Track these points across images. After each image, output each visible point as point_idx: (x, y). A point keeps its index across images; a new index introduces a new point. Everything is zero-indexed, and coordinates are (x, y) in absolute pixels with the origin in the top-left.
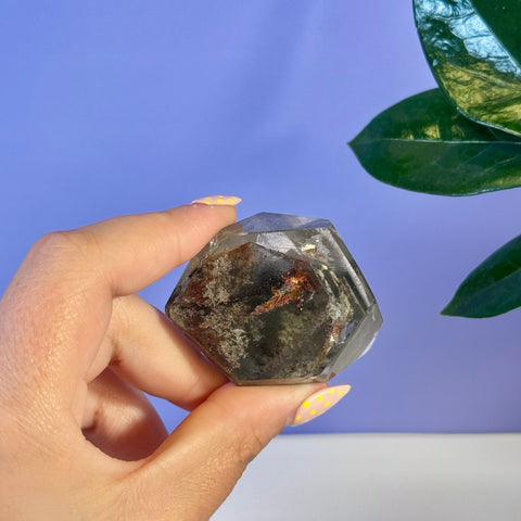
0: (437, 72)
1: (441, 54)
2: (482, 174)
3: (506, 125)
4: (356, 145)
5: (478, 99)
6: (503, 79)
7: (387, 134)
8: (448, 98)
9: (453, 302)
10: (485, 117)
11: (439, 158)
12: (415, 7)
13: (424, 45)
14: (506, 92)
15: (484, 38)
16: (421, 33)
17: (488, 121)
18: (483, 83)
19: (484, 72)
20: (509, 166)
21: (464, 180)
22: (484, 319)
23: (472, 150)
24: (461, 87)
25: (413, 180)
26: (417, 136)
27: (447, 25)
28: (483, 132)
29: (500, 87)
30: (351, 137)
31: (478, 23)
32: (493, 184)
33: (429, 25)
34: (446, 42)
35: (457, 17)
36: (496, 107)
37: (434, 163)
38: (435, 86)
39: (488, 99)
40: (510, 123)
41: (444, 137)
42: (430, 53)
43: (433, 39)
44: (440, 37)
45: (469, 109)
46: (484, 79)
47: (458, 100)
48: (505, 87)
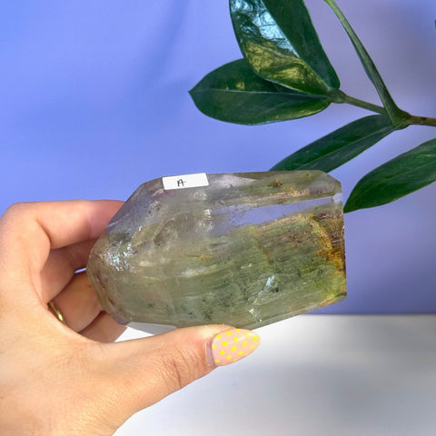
0: (243, 46)
1: (245, 36)
2: (267, 112)
3: (282, 81)
4: (192, 93)
5: (267, 64)
6: (282, 53)
7: (213, 86)
8: (248, 64)
10: (270, 76)
11: (242, 102)
12: (230, 5)
13: (235, 30)
14: (283, 60)
15: (272, 27)
16: (234, 22)
17: (271, 78)
18: (270, 55)
19: (271, 48)
20: (284, 107)
21: (256, 115)
24: (256, 57)
26: (230, 88)
27: (249, 18)
28: (270, 86)
30: (191, 88)
31: (268, 17)
33: (239, 17)
34: (249, 28)
35: (255, 12)
36: (277, 70)
37: (239, 105)
38: (242, 57)
39: (273, 64)
40: (285, 80)
41: (246, 89)
42: (239, 34)
43: (241, 26)
44: (244, 25)
45: (260, 71)
46: (270, 53)
47: (254, 65)
48: (283, 57)
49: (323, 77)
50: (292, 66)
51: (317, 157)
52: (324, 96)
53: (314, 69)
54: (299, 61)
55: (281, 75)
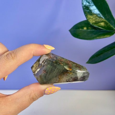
0: (86, 16)
1: (87, 13)
2: (94, 36)
4: (70, 31)
5: (94, 22)
6: (99, 18)
7: (76, 29)
9: (88, 61)
10: (95, 25)
12: (82, 4)
13: (84, 11)
14: (99, 20)
15: (95, 10)
16: (83, 9)
20: (100, 34)
21: (91, 37)
23: (92, 32)
24: (90, 20)
25: (81, 37)
26: (82, 29)
27: (88, 7)
28: (95, 28)
29: (98, 19)
31: (94, 7)
33: (85, 7)
34: (88, 11)
35: (90, 6)
36: (97, 23)
37: (85, 34)
38: (86, 19)
39: (96, 21)
41: (87, 29)
42: (85, 13)
43: (86, 10)
45: (92, 23)
46: (95, 18)
47: (90, 22)
48: (99, 19)
49: (112, 25)
50: (102, 22)
51: (110, 50)
52: (112, 31)
53: (109, 22)
54: (104, 20)
55: (99, 25)
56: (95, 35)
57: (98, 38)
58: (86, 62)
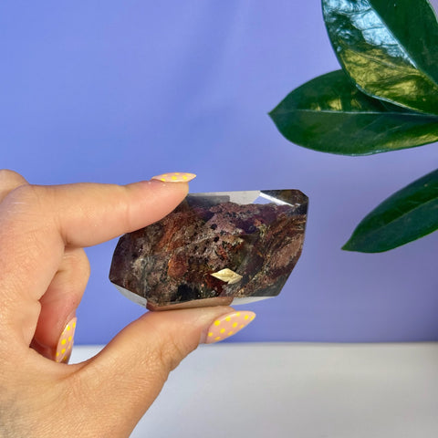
0: (340, 56)
1: (343, 42)
2: (375, 138)
3: (396, 99)
4: (274, 115)
5: (373, 78)
6: (393, 62)
7: (298, 108)
8: (349, 77)
9: (352, 240)
10: (378, 93)
11: (341, 126)
12: (324, 4)
13: (330, 34)
14: (396, 73)
15: (379, 29)
16: (328, 25)
17: (380, 95)
18: (377, 66)
19: (379, 56)
20: (398, 132)
21: (361, 143)
22: (376, 254)
23: (368, 119)
24: (360, 69)
25: (320, 142)
26: (323, 108)
27: (349, 19)
28: (376, 104)
29: (391, 68)
31: (374, 17)
32: (384, 146)
33: (334, 19)
34: (348, 32)
35: (356, 11)
36: (387, 84)
37: (337, 129)
38: (339, 67)
39: (382, 78)
40: (399, 97)
41: (346, 106)
42: (335, 40)
43: (338, 30)
44: (345, 28)
45: (366, 87)
46: (378, 63)
47: (357, 79)
48: (395, 68)
50: (407, 79)
54: (417, 72)
55: (395, 91)
56: (380, 135)
57: (391, 145)
58: (342, 245)
